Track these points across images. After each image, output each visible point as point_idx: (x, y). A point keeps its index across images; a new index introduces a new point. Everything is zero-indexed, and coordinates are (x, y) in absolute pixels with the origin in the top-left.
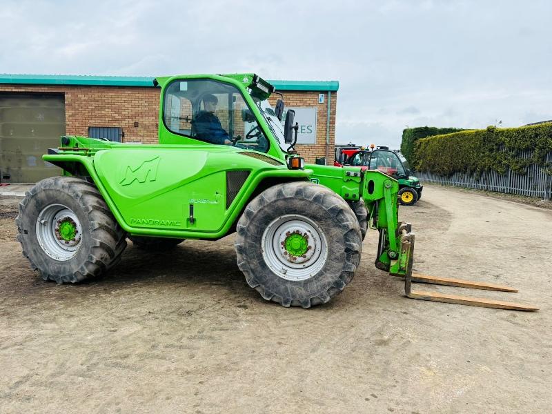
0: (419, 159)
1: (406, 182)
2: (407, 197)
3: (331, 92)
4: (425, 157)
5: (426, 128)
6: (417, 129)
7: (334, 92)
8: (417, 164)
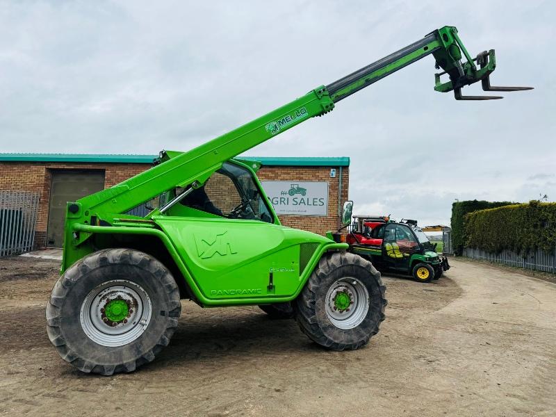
0: (469, 234)
2: (423, 273)
3: (342, 168)
4: (473, 232)
5: (475, 201)
6: (465, 202)
7: (346, 167)
8: (465, 238)
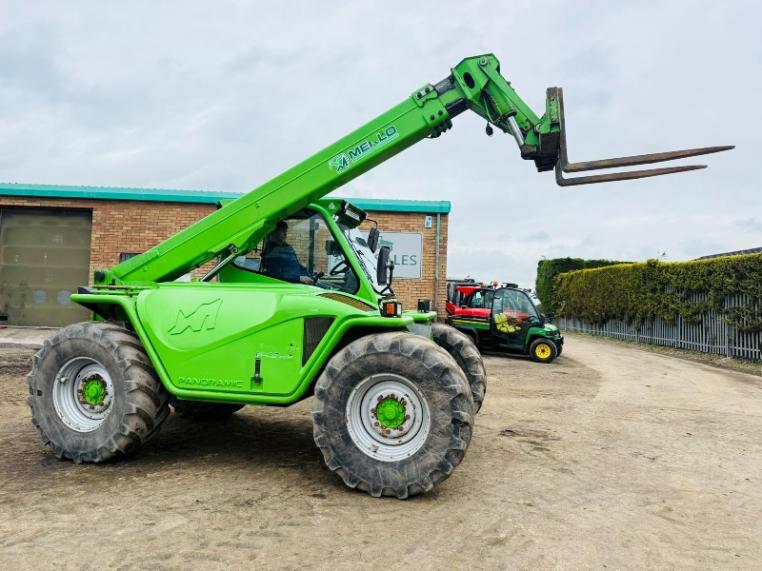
0: (561, 300)
1: (539, 331)
2: (543, 351)
3: (440, 214)
4: (568, 297)
5: (569, 260)
6: (556, 260)
7: (445, 215)
8: (557, 306)
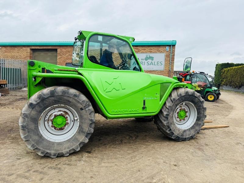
0: (224, 79)
1: (210, 90)
2: (211, 97)
3: (172, 46)
4: (227, 78)
5: (228, 63)
6: (223, 64)
7: (174, 46)
8: (222, 81)
